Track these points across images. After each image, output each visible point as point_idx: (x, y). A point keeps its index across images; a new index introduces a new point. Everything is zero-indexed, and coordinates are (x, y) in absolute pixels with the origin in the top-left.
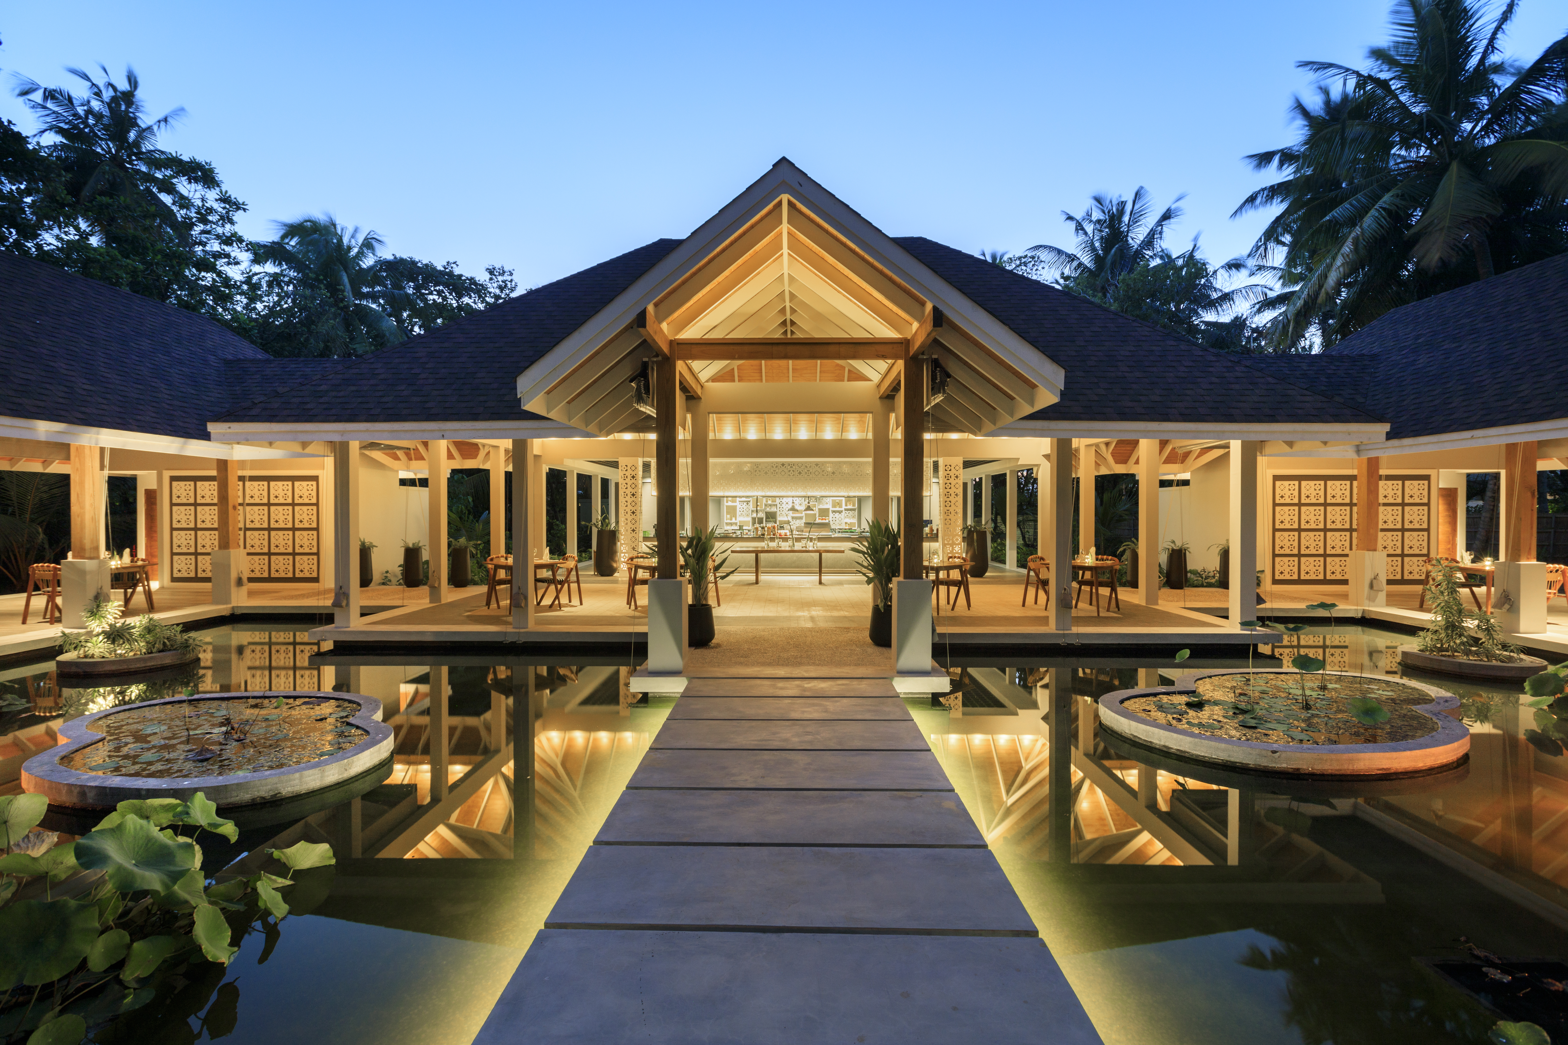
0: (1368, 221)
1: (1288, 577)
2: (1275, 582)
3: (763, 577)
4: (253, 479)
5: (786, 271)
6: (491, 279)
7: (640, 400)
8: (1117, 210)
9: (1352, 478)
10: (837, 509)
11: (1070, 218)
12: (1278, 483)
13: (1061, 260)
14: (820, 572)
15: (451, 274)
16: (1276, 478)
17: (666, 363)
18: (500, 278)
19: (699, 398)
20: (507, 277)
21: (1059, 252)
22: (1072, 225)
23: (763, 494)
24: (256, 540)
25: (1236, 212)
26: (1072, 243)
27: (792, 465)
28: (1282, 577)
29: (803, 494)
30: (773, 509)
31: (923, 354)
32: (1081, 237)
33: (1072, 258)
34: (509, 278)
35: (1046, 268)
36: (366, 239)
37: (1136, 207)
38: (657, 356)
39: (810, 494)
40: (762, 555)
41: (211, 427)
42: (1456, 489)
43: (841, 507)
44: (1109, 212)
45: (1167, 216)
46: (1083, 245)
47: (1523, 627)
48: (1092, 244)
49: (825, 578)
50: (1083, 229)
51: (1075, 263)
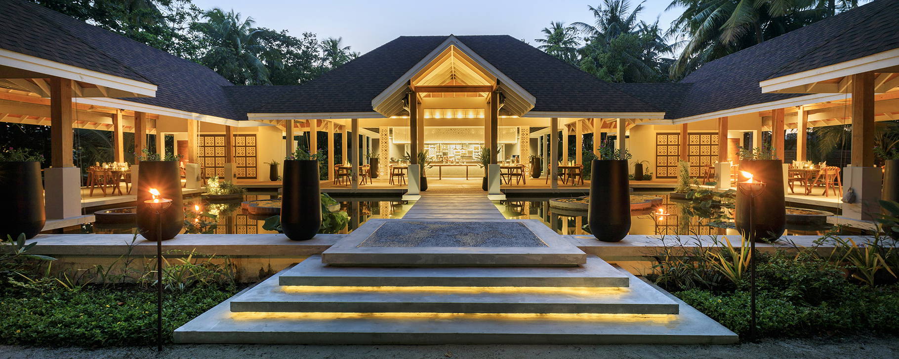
0: (706, 23)
1: (662, 175)
2: (657, 177)
3: (442, 178)
4: (240, 135)
5: (452, 61)
6: (305, 39)
7: (405, 106)
8: (615, 5)
9: (678, 134)
10: (477, 151)
11: (592, 9)
12: (658, 136)
13: (588, 29)
14: (467, 177)
15: (284, 36)
16: (658, 134)
17: (414, 94)
18: (310, 38)
19: (421, 103)
20: (313, 38)
21: (586, 25)
22: (592, 12)
23: (443, 142)
24: (241, 161)
25: (666, 9)
26: (593, 21)
27: (455, 129)
28: (660, 175)
29: (460, 142)
30: (446, 151)
31: (497, 90)
32: (597, 18)
33: (592, 29)
34: (314, 38)
35: (580, 33)
36: (247, 21)
37: (623, 4)
38: (411, 91)
39: (463, 142)
40: (442, 167)
41: (248, 115)
42: (739, 139)
43: (478, 150)
44: (611, 6)
45: (639, 9)
46: (598, 22)
47: (721, 187)
48: (602, 21)
49: (468, 178)
50: (598, 14)
51: (595, 31)
